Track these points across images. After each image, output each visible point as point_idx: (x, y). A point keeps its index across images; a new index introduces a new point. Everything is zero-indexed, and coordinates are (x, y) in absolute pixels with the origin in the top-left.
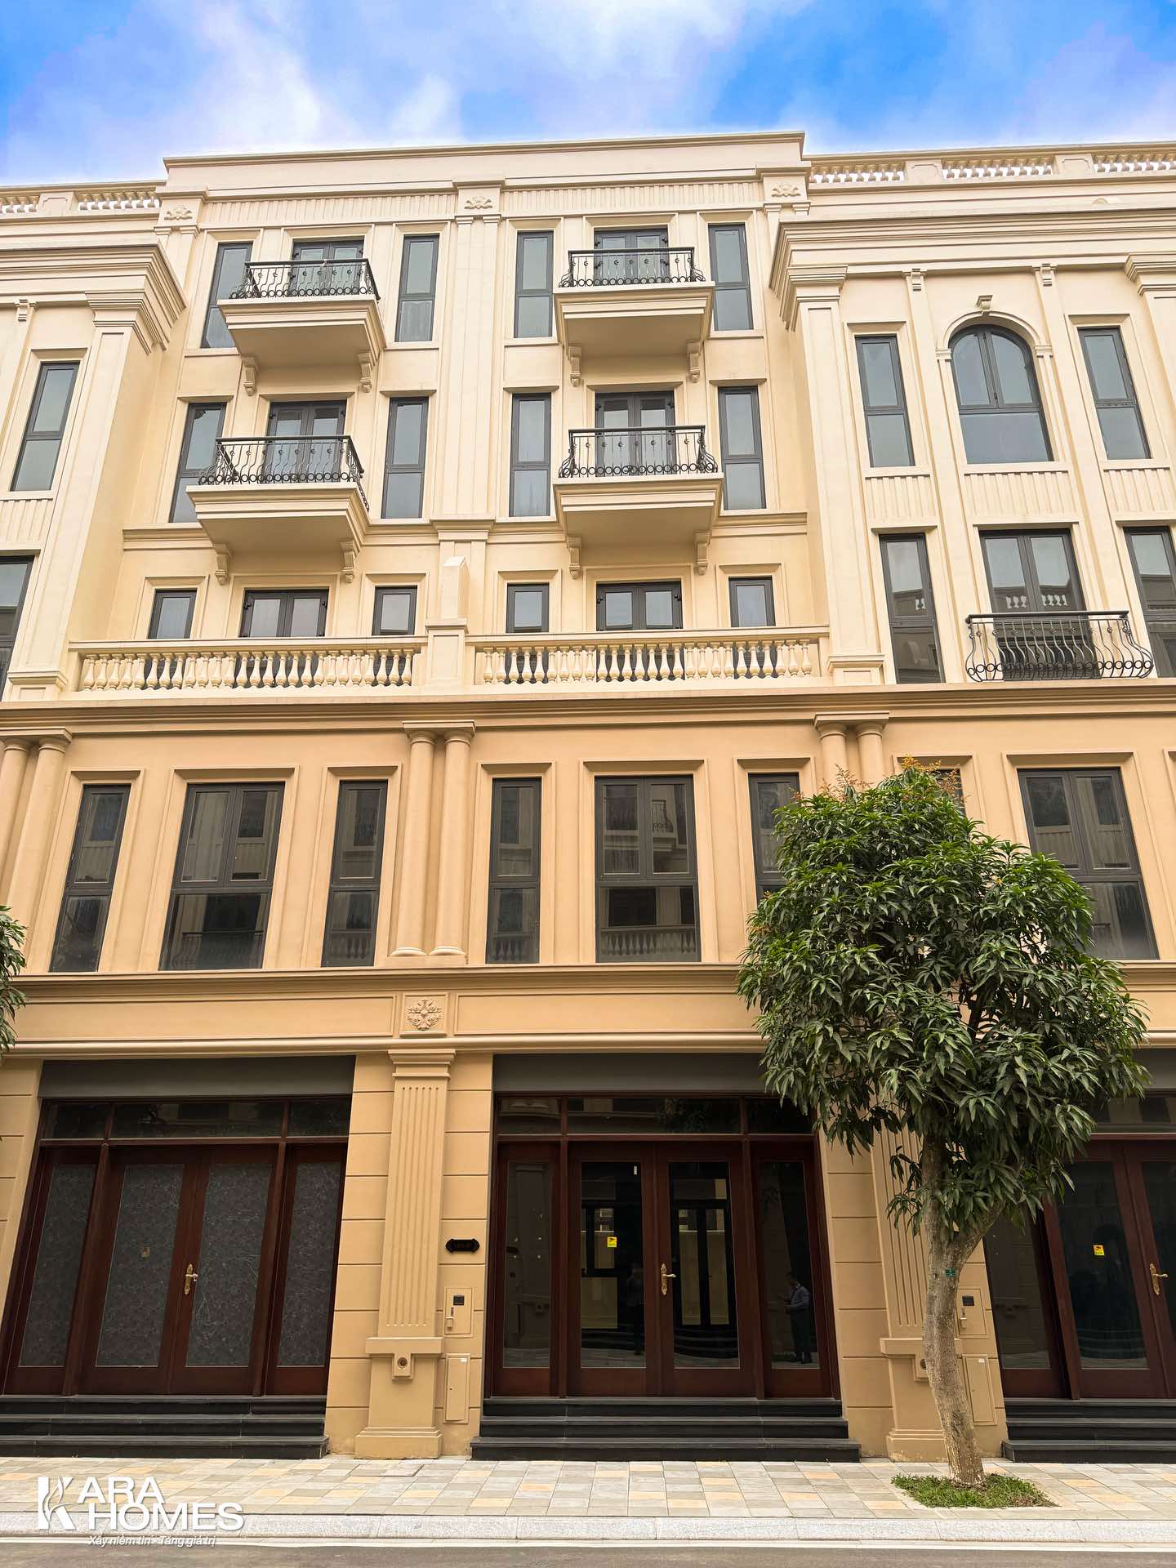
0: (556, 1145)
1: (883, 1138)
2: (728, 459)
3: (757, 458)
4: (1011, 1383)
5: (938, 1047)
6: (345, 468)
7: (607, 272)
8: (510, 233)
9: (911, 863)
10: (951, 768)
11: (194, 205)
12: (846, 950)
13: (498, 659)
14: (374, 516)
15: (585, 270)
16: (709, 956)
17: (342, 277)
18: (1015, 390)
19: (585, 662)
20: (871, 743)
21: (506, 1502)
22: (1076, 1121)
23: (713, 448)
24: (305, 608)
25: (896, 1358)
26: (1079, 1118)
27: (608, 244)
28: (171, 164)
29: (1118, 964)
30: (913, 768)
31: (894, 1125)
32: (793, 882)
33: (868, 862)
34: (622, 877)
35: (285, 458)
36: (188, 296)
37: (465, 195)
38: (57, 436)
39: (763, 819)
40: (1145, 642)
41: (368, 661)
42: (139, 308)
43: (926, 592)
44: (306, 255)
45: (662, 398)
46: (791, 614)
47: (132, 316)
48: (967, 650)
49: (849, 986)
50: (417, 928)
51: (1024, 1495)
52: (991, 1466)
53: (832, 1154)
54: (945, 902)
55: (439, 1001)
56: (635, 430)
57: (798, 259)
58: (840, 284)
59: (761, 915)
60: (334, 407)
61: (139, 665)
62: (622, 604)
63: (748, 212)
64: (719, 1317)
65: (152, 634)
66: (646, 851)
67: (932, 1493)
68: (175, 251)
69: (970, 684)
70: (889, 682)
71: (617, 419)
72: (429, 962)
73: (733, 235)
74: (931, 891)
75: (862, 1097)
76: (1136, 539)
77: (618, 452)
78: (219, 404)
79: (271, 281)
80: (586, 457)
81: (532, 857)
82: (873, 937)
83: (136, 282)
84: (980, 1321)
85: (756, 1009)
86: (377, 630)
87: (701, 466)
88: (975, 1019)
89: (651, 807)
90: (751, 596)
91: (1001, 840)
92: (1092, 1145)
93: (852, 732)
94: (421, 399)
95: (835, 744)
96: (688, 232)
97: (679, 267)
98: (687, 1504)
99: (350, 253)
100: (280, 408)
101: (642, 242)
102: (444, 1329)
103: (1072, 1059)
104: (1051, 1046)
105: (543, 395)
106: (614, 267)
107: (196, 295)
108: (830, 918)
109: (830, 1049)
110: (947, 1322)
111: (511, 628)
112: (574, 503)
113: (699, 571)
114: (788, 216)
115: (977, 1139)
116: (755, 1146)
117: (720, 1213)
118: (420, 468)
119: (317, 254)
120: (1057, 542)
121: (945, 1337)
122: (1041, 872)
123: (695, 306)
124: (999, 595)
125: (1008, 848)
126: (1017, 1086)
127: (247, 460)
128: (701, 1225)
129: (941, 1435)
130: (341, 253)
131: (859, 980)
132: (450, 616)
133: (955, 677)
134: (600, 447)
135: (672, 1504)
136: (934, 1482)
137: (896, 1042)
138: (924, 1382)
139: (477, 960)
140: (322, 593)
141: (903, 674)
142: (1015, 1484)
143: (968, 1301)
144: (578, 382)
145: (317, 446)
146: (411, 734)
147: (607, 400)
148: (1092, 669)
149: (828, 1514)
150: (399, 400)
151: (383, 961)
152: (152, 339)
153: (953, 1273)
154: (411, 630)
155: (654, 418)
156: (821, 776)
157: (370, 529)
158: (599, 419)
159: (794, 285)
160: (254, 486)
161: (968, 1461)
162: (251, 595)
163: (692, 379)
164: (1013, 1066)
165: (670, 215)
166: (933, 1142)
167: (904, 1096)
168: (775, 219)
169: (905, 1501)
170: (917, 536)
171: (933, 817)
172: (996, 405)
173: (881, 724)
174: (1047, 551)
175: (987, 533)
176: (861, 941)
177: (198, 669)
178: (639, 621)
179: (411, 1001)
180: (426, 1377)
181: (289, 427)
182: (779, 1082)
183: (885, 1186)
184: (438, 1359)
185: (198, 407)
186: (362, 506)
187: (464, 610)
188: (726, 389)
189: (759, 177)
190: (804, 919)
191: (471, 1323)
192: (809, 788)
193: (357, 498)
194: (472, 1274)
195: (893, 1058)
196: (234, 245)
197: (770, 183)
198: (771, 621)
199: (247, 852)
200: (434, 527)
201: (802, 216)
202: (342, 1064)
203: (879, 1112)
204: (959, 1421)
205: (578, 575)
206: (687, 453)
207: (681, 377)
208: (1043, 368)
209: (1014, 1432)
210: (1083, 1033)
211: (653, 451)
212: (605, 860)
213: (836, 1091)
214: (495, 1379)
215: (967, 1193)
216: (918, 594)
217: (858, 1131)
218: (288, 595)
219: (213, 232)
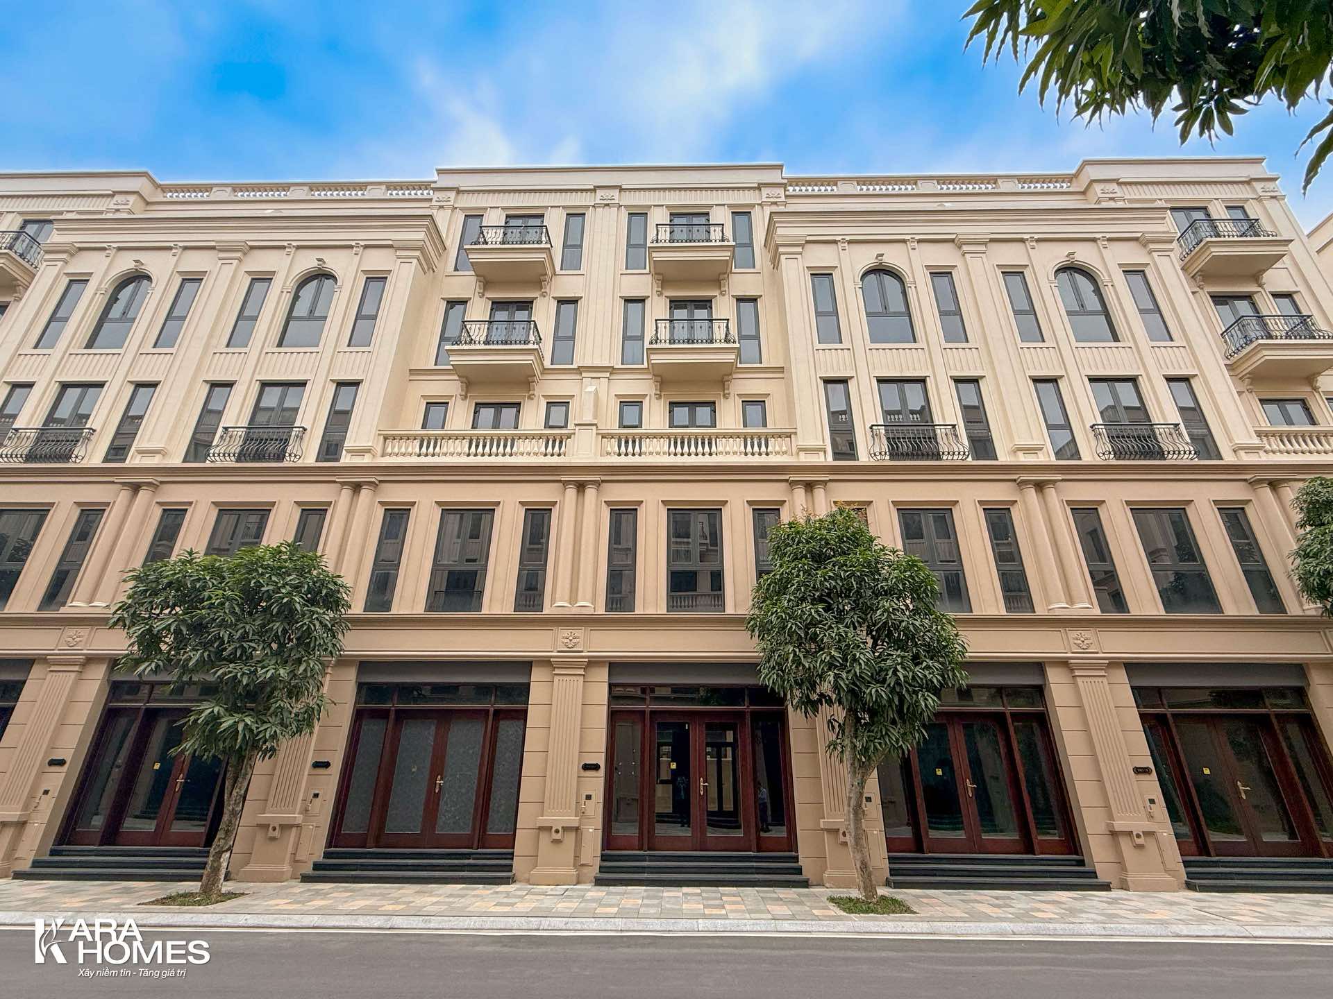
0: (643, 712)
1: (824, 708)
2: (741, 337)
3: (757, 337)
4: (891, 844)
5: (855, 660)
6: (532, 338)
7: (676, 236)
8: (624, 214)
9: (842, 559)
10: (862, 507)
11: (452, 195)
12: (806, 606)
13: (615, 442)
14: (547, 364)
15: (665, 234)
16: (730, 610)
17: (532, 235)
18: (896, 305)
19: (662, 445)
20: (819, 493)
21: (615, 910)
22: (929, 702)
23: (734, 332)
24: (508, 413)
25: (829, 831)
26: (932, 700)
27: (677, 221)
28: (440, 172)
29: (951, 615)
30: (842, 508)
31: (830, 702)
32: (779, 568)
33: (819, 559)
34: (683, 566)
35: (499, 332)
36: (448, 244)
37: (600, 193)
38: (375, 317)
39: (760, 533)
40: (966, 441)
41: (542, 442)
42: (421, 249)
43: (848, 412)
44: (513, 222)
45: (706, 303)
46: (776, 421)
47: (417, 253)
48: (870, 443)
49: (807, 627)
50: (567, 592)
51: (899, 907)
52: (882, 891)
53: (795, 718)
54: (860, 581)
55: (579, 632)
56: (691, 320)
57: (780, 231)
58: (802, 246)
59: (760, 587)
60: (527, 305)
61: (417, 443)
62: (682, 414)
63: (753, 206)
64: (728, 806)
65: (424, 427)
66: (696, 550)
67: (850, 906)
68: (442, 219)
69: (872, 462)
70: (830, 460)
71: (681, 314)
72: (574, 611)
73: (745, 218)
74: (853, 574)
75: (813, 687)
76: (960, 385)
77: (682, 331)
78: (464, 302)
79: (494, 236)
80: (664, 334)
81: (632, 552)
82: (821, 600)
83: (420, 235)
84: (874, 810)
85: (756, 638)
86: (547, 426)
87: (727, 340)
88: (875, 644)
89: (698, 525)
90: (754, 411)
91: (890, 546)
92: (938, 715)
93: (809, 486)
94: (574, 301)
95: (800, 493)
96: (720, 216)
97: (715, 234)
98: (715, 911)
99: (537, 222)
100: (497, 305)
101: (696, 220)
102: (581, 813)
103: (928, 667)
104: (916, 659)
105: (641, 300)
106: (681, 233)
107: (452, 243)
108: (798, 589)
109: (797, 662)
110: (858, 812)
111: (622, 426)
112: (657, 359)
113: (726, 396)
114: (775, 209)
115: (875, 712)
116: (753, 713)
117: (729, 750)
118: (573, 338)
119: (519, 222)
120: (919, 386)
121: (857, 820)
122: (911, 565)
123: (725, 255)
124: (887, 413)
125: (894, 552)
126: (898, 683)
127: (478, 332)
128: (719, 756)
129: (855, 874)
130: (532, 222)
131: (813, 623)
132: (588, 419)
133: (864, 458)
134: (672, 329)
135: (707, 911)
136: (851, 900)
137: (832, 657)
138: (845, 844)
139: (601, 610)
140: (517, 405)
141: (837, 455)
142: (895, 901)
143: (869, 799)
144: (660, 294)
145: (517, 325)
146: (565, 483)
147: (676, 304)
148: (937, 455)
149: (793, 917)
150: (561, 302)
151: (548, 610)
152: (427, 266)
153: (862, 784)
154: (566, 426)
155: (701, 314)
156: (792, 510)
157: (545, 371)
158: (671, 314)
159: (778, 246)
160: (483, 347)
161: (869, 888)
162: (478, 405)
163: (723, 293)
164: (896, 671)
165: (711, 206)
166: (852, 711)
167: (836, 687)
168: (768, 210)
169: (835, 910)
170: (844, 381)
171: (854, 534)
172: (886, 312)
173: (825, 482)
174: (913, 391)
175: (881, 381)
176: (814, 601)
177: (450, 446)
178: (693, 423)
179: (564, 633)
180: (570, 839)
181: (502, 315)
182: (768, 678)
183: (824, 736)
184: (577, 829)
185: (452, 303)
186: (541, 359)
187: (595, 417)
188: (741, 300)
189: (759, 187)
190: (782, 591)
191: (596, 809)
192: (785, 517)
193: (538, 353)
194: (596, 783)
195: (831, 666)
196: (474, 216)
197: (765, 191)
198: (765, 425)
199: (473, 547)
200: (579, 370)
201: (782, 209)
202: (525, 666)
203: (822, 695)
204: (864, 866)
205: (659, 397)
206: (719, 333)
207: (716, 293)
208: (911, 293)
209: (893, 872)
210: (933, 653)
211: (701, 332)
212: (673, 555)
213: (800, 684)
214: (608, 841)
215: (870, 740)
216: (844, 412)
217: (811, 705)
218: (499, 406)
219: (462, 209)
